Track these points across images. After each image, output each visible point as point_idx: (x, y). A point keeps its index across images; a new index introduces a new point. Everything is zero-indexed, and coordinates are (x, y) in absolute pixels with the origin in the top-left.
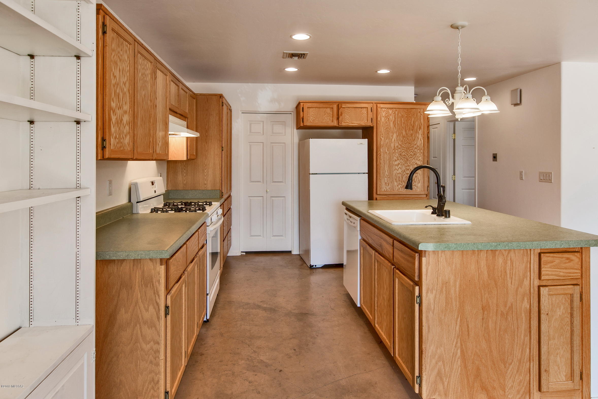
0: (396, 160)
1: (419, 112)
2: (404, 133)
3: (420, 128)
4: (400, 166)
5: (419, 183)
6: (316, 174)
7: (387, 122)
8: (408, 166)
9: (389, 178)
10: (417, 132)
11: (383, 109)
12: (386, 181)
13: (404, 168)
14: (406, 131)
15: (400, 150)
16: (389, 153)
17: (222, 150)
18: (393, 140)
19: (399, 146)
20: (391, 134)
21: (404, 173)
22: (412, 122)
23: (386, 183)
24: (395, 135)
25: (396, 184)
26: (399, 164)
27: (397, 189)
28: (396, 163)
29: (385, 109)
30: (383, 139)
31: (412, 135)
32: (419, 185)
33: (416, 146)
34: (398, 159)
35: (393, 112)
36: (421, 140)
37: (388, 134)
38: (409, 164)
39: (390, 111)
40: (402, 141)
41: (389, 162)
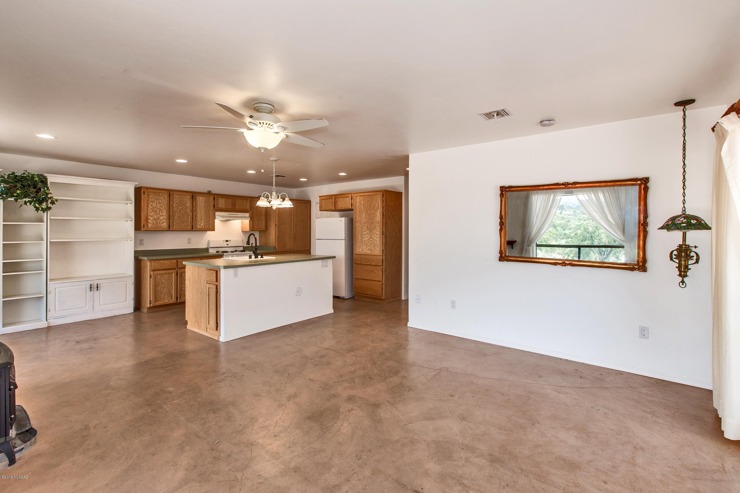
0: (365, 232)
1: (378, 197)
2: (369, 212)
3: (378, 208)
4: (367, 235)
5: (378, 247)
6: (321, 239)
7: (359, 206)
8: (372, 235)
9: (361, 243)
10: (376, 211)
11: (358, 197)
12: (359, 245)
13: (369, 237)
14: (370, 211)
15: (367, 224)
16: (361, 226)
17: (276, 226)
18: (363, 217)
19: (367, 222)
20: (362, 214)
21: (369, 240)
22: (374, 205)
23: (359, 247)
24: (364, 214)
25: (364, 247)
26: (366, 234)
27: (365, 251)
28: (365, 233)
29: (359, 197)
30: (357, 217)
31: (373, 213)
32: (378, 248)
33: (376, 221)
34: (366, 231)
35: (363, 198)
36: (379, 217)
37: (360, 213)
38: (372, 234)
39: (361, 198)
40: (368, 218)
41: (361, 232)
